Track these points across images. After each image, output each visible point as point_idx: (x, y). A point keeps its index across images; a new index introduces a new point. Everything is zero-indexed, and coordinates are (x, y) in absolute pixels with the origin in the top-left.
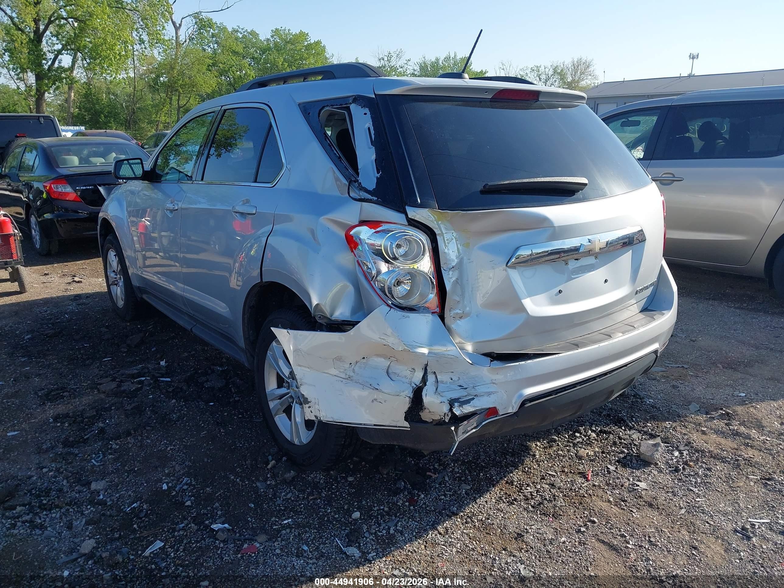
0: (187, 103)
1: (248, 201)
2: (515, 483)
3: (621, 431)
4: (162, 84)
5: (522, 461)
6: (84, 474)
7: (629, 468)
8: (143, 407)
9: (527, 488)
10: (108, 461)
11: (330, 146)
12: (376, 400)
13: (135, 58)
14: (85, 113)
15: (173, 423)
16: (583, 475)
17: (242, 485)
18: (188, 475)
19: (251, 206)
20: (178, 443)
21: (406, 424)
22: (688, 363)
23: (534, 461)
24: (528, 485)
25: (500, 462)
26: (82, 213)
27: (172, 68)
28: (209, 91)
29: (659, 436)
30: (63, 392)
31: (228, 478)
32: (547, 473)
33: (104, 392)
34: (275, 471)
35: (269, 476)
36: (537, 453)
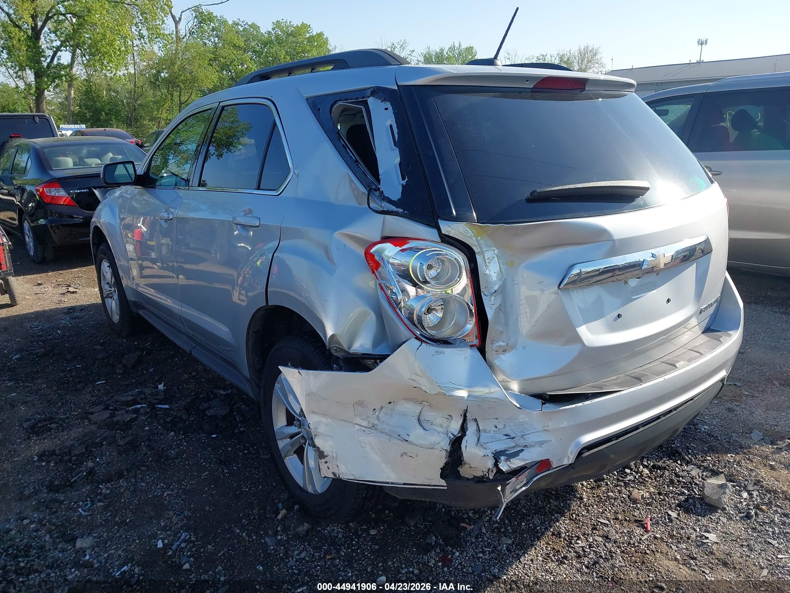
0: (188, 99)
1: (250, 211)
2: (563, 535)
3: (677, 467)
4: (163, 79)
5: (568, 506)
6: (70, 526)
7: (693, 514)
8: (138, 441)
9: (578, 541)
10: (97, 509)
11: (345, 147)
12: (405, 453)
13: (135, 54)
14: (85, 111)
15: (171, 461)
16: (640, 524)
17: (249, 541)
18: (187, 529)
19: (255, 217)
20: (176, 486)
21: (443, 482)
22: (740, 380)
23: (582, 505)
24: (579, 538)
25: (543, 508)
26: (77, 218)
27: (173, 64)
28: (211, 87)
29: (722, 473)
30: (51, 424)
31: (233, 532)
32: (599, 522)
33: (96, 423)
34: (286, 523)
35: (279, 529)
36: (585, 496)
